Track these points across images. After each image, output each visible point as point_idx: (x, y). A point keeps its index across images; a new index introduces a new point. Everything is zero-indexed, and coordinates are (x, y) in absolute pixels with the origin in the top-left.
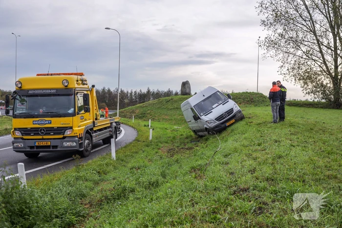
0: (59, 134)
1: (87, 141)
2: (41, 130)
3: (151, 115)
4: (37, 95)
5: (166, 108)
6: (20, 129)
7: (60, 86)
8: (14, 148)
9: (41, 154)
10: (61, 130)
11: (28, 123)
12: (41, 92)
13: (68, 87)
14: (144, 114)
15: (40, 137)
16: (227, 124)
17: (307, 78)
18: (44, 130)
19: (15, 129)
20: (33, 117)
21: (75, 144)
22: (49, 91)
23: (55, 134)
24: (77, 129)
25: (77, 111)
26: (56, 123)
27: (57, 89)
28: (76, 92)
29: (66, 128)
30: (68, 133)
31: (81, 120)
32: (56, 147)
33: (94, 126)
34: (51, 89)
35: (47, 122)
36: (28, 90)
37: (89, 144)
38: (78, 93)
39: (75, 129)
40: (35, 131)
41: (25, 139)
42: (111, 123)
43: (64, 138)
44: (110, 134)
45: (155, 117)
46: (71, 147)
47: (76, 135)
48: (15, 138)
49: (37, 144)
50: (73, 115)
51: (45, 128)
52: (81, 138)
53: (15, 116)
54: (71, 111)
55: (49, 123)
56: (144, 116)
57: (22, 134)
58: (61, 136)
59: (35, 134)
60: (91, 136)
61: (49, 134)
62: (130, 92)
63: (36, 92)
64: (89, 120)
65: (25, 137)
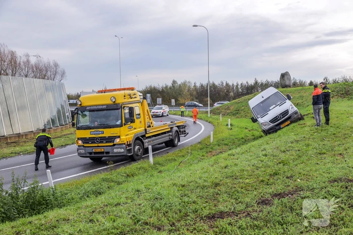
0: (110, 142)
1: (137, 147)
2: (96, 140)
3: (244, 112)
4: (93, 110)
6: (81, 139)
7: (109, 102)
8: (78, 154)
9: (103, 159)
10: (111, 139)
11: (87, 134)
12: (95, 107)
13: (116, 103)
14: (238, 110)
15: (96, 145)
16: (282, 126)
18: (98, 139)
19: (78, 139)
20: (91, 129)
21: (123, 150)
22: (102, 107)
23: (107, 142)
24: (124, 137)
25: (124, 122)
26: (108, 133)
27: (107, 105)
28: (123, 106)
29: (115, 137)
30: (117, 141)
31: (129, 130)
32: (108, 153)
33: (146, 133)
34: (102, 105)
35: (101, 133)
36: (86, 107)
37: (139, 150)
38: (124, 107)
39: (123, 137)
40: (93, 140)
41: (86, 147)
42: (171, 128)
43: (114, 145)
44: (170, 138)
45: (248, 113)
46: (120, 153)
47: (123, 143)
48: (79, 146)
49: (94, 151)
50: (121, 126)
51: (99, 137)
52: (129, 145)
53: (78, 128)
54: (119, 123)
55: (102, 133)
56: (237, 113)
57: (83, 143)
58: (112, 144)
59: (92, 143)
60: (143, 143)
61: (102, 142)
62: (235, 84)
63: (92, 108)
64: (140, 128)
65: (85, 145)
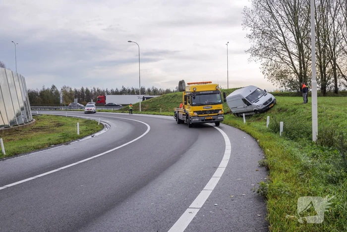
0: (216, 113)
2: (207, 112)
4: (201, 94)
5: (174, 102)
6: (196, 112)
7: (214, 89)
10: (217, 111)
11: (201, 108)
12: (205, 92)
15: (207, 115)
16: (270, 107)
17: (281, 76)
18: (209, 112)
19: (194, 112)
20: (203, 105)
23: (214, 113)
26: (215, 107)
27: (213, 91)
29: (219, 110)
30: (220, 112)
34: (210, 91)
36: (199, 92)
40: (205, 112)
49: (205, 119)
51: (209, 110)
53: (192, 105)
55: (211, 108)
58: (217, 114)
59: (205, 114)
61: (211, 113)
63: (203, 92)
65: (199, 115)
